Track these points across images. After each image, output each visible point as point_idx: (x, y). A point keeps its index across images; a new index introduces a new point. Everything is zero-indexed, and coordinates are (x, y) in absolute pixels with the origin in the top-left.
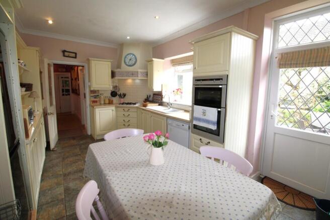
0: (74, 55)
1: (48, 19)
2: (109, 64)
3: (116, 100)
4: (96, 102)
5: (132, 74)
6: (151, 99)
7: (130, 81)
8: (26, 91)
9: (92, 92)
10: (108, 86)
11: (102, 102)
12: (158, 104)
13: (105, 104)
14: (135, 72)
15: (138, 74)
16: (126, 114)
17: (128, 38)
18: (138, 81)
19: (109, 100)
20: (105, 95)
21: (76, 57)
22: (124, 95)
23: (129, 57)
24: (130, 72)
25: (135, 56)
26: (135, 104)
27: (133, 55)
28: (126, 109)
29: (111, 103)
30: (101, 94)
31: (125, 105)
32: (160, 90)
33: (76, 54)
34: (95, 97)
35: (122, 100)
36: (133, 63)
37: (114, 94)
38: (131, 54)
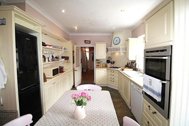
0: (89, 42)
1: (75, 27)
2: (105, 45)
3: (109, 65)
4: (99, 65)
5: (117, 50)
6: (129, 65)
7: (117, 54)
8: (65, 60)
9: (97, 60)
10: (104, 57)
11: (102, 66)
12: (133, 69)
13: (103, 67)
14: (118, 48)
15: (120, 49)
16: (112, 74)
17: (114, 28)
18: (122, 54)
19: (105, 65)
20: (103, 62)
21: (90, 43)
22: (114, 62)
23: (116, 39)
24: (116, 48)
25: (119, 38)
26: (118, 68)
27: (118, 38)
28: (112, 71)
29: (106, 66)
30: (101, 61)
31: (112, 69)
32: (135, 60)
33: (90, 41)
34: (98, 63)
35: (113, 65)
36: (118, 42)
37: (108, 61)
38: (117, 37)
